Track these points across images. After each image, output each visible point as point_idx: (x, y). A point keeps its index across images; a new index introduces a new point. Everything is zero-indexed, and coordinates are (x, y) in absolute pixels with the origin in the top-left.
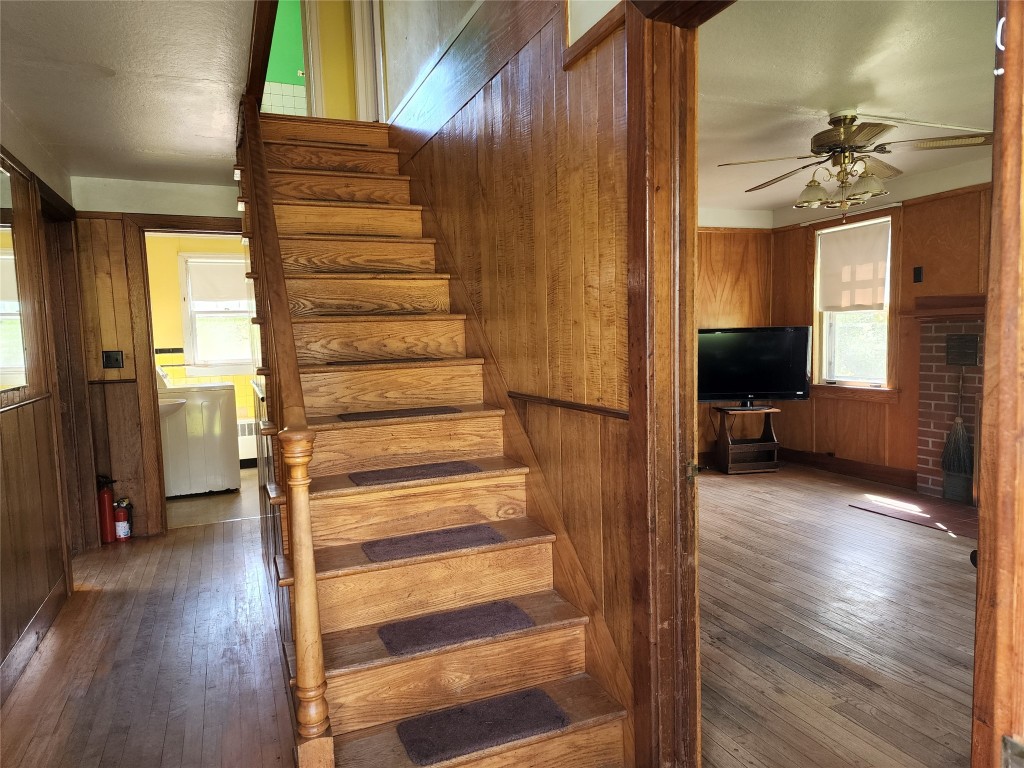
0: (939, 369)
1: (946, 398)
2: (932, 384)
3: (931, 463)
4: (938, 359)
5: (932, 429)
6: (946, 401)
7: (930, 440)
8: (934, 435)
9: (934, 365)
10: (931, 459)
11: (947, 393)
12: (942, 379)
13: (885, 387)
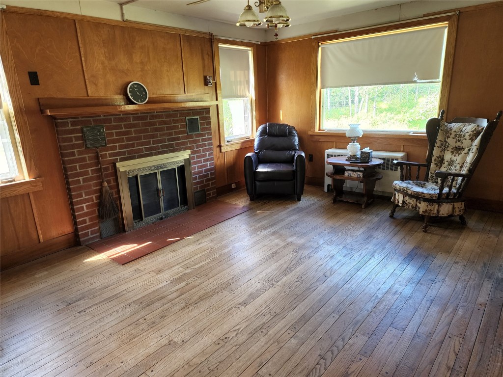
0: (80, 153)
1: (90, 172)
2: (77, 165)
3: (88, 220)
4: (78, 146)
5: (84, 197)
6: (91, 175)
7: (84, 205)
8: (86, 201)
9: (76, 150)
10: (87, 218)
11: (90, 169)
12: (84, 159)
13: (27, 178)
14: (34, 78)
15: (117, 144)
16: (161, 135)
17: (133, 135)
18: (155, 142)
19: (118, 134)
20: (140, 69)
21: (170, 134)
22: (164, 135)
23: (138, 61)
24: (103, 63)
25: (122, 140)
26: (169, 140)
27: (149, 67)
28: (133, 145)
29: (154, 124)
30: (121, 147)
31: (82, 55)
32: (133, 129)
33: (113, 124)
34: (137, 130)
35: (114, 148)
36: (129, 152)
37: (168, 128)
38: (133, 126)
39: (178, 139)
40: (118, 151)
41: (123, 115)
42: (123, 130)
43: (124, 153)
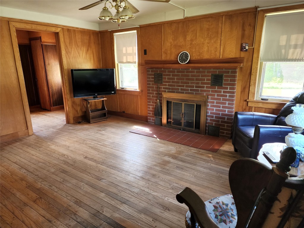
0: (152, 84)
2: (151, 89)
4: (152, 81)
5: (151, 103)
6: (155, 95)
7: (151, 107)
8: (152, 105)
10: (151, 113)
11: (155, 92)
12: (153, 87)
13: (138, 90)
14: (145, 52)
15: (167, 84)
16: (191, 83)
17: (176, 80)
18: (186, 86)
19: (168, 79)
20: (189, 44)
21: (198, 83)
22: (193, 83)
23: (189, 40)
24: (171, 43)
25: (169, 82)
26: (196, 87)
27: (195, 42)
28: (174, 86)
29: (188, 76)
30: (169, 85)
31: (163, 40)
32: (176, 77)
33: (167, 73)
34: (178, 78)
35: (166, 85)
36: (172, 89)
37: (197, 79)
38: (177, 75)
39: (204, 87)
40: (167, 87)
41: (172, 69)
42: (171, 77)
43: (169, 89)
